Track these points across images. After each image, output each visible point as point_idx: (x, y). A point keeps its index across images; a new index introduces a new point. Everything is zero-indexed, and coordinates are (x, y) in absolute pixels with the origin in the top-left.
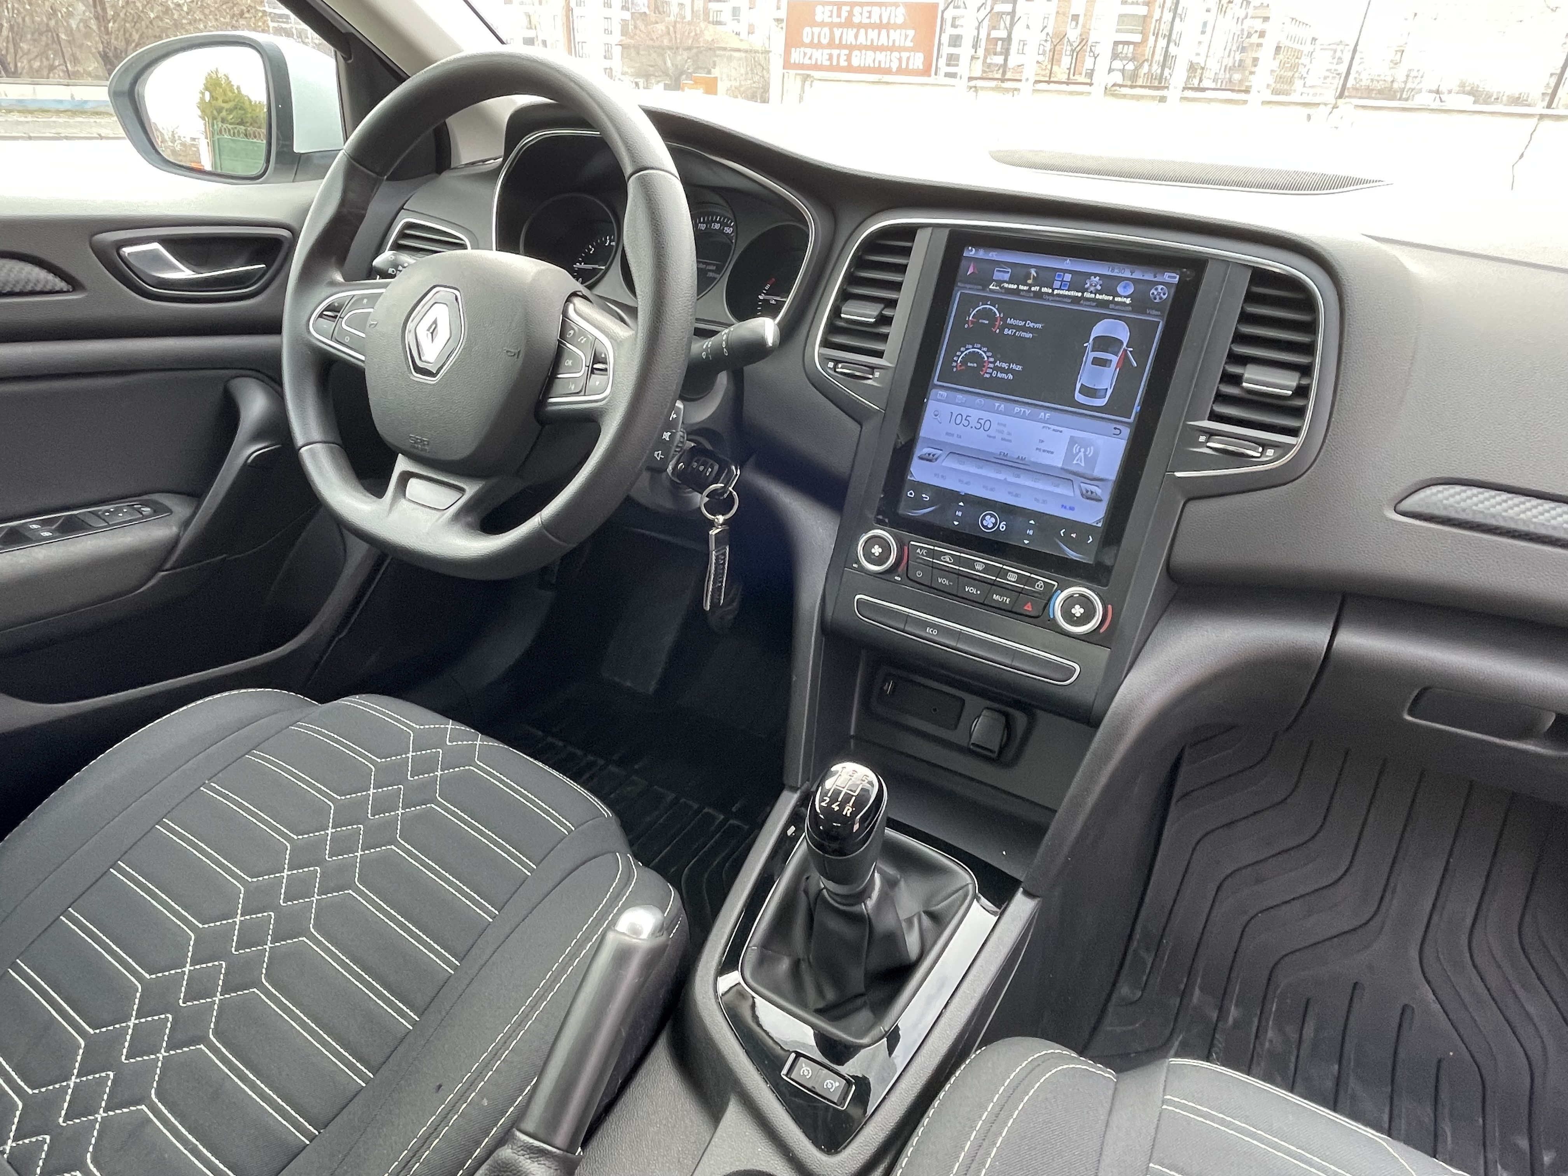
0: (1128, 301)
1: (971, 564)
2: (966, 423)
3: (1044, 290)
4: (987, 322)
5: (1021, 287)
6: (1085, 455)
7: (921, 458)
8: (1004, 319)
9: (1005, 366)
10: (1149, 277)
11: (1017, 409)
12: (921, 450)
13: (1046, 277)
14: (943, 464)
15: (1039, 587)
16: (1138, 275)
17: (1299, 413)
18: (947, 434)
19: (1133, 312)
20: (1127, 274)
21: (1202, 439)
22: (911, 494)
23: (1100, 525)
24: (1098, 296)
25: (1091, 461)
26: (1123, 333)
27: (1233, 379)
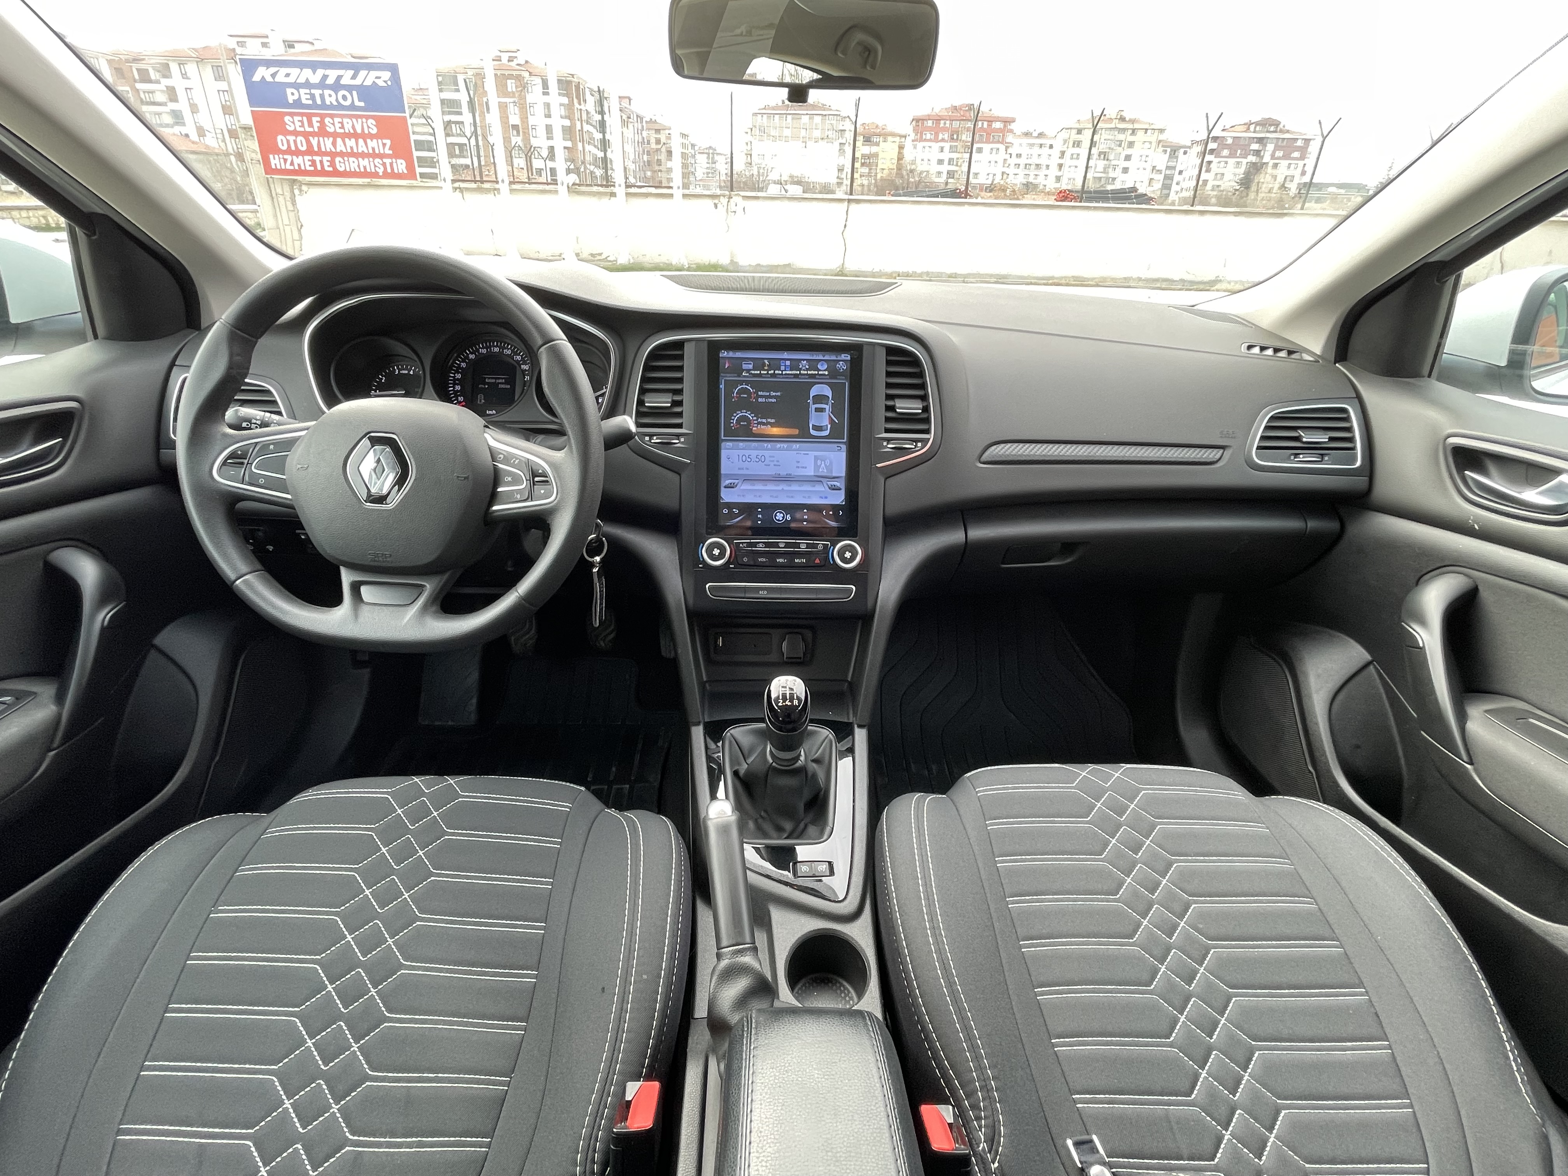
0: (826, 373)
1: (776, 545)
2: (749, 460)
3: (777, 372)
4: (745, 396)
5: (762, 372)
6: (825, 465)
7: (725, 487)
8: (756, 393)
9: (764, 421)
10: (833, 358)
11: (778, 445)
12: (725, 482)
13: (775, 364)
14: (741, 488)
15: (820, 547)
16: (827, 358)
17: (927, 421)
18: (739, 469)
19: (831, 378)
20: (821, 357)
21: (885, 444)
22: (725, 511)
23: (844, 503)
24: (809, 372)
25: (829, 468)
26: (827, 391)
27: (891, 408)
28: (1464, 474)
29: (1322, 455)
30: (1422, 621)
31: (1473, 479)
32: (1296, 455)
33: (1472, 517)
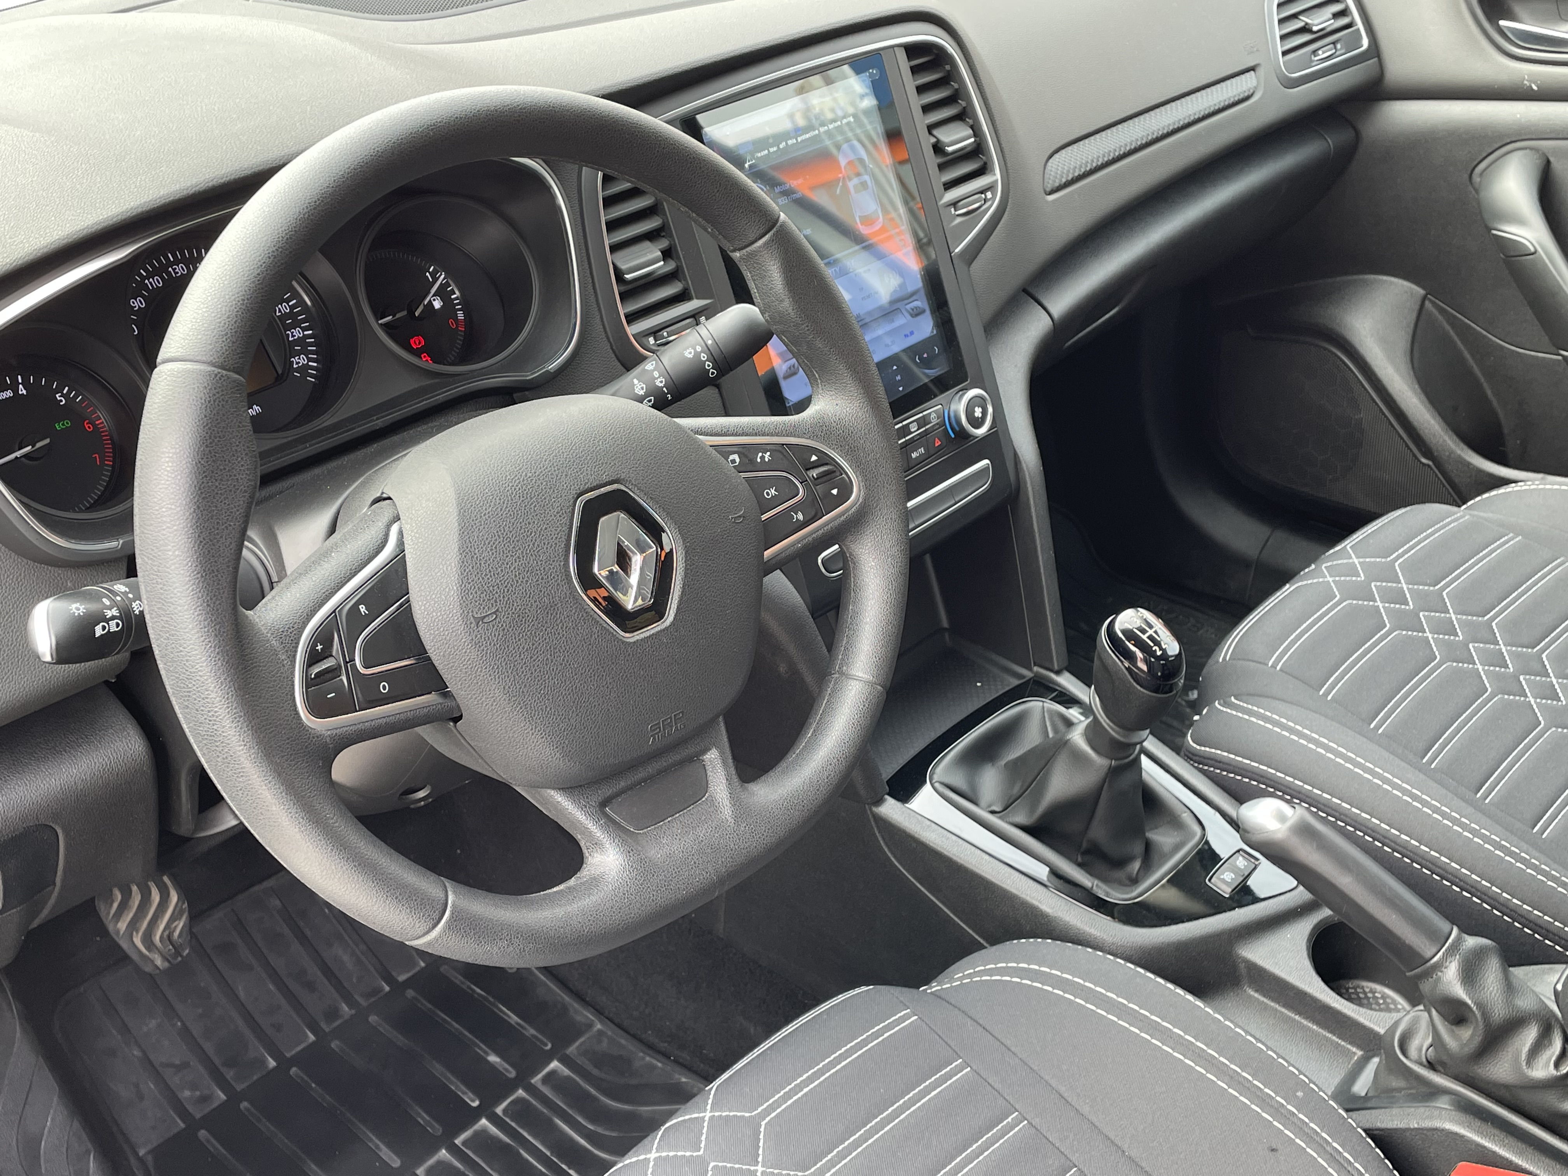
5: (771, 150)
15: (933, 419)
21: (953, 211)
25: (904, 280)
27: (938, 148)
28: (1498, 25)
29: (1334, 43)
30: (1519, 220)
31: (1510, 29)
32: (1315, 52)
33: (1526, 77)
